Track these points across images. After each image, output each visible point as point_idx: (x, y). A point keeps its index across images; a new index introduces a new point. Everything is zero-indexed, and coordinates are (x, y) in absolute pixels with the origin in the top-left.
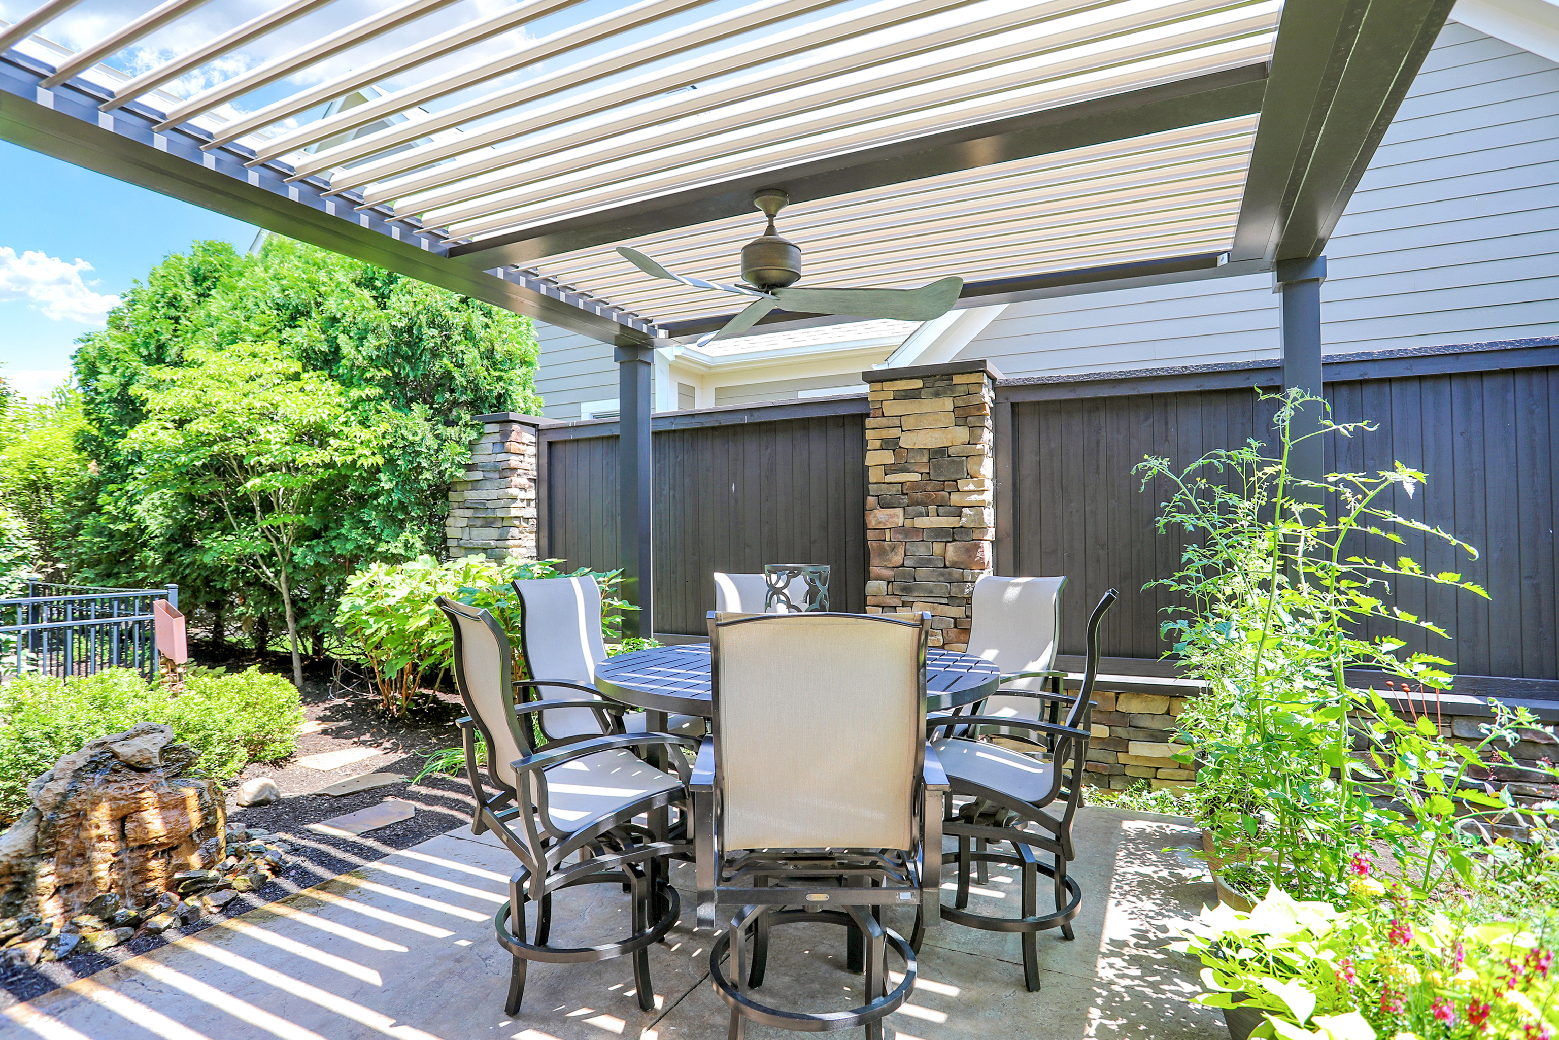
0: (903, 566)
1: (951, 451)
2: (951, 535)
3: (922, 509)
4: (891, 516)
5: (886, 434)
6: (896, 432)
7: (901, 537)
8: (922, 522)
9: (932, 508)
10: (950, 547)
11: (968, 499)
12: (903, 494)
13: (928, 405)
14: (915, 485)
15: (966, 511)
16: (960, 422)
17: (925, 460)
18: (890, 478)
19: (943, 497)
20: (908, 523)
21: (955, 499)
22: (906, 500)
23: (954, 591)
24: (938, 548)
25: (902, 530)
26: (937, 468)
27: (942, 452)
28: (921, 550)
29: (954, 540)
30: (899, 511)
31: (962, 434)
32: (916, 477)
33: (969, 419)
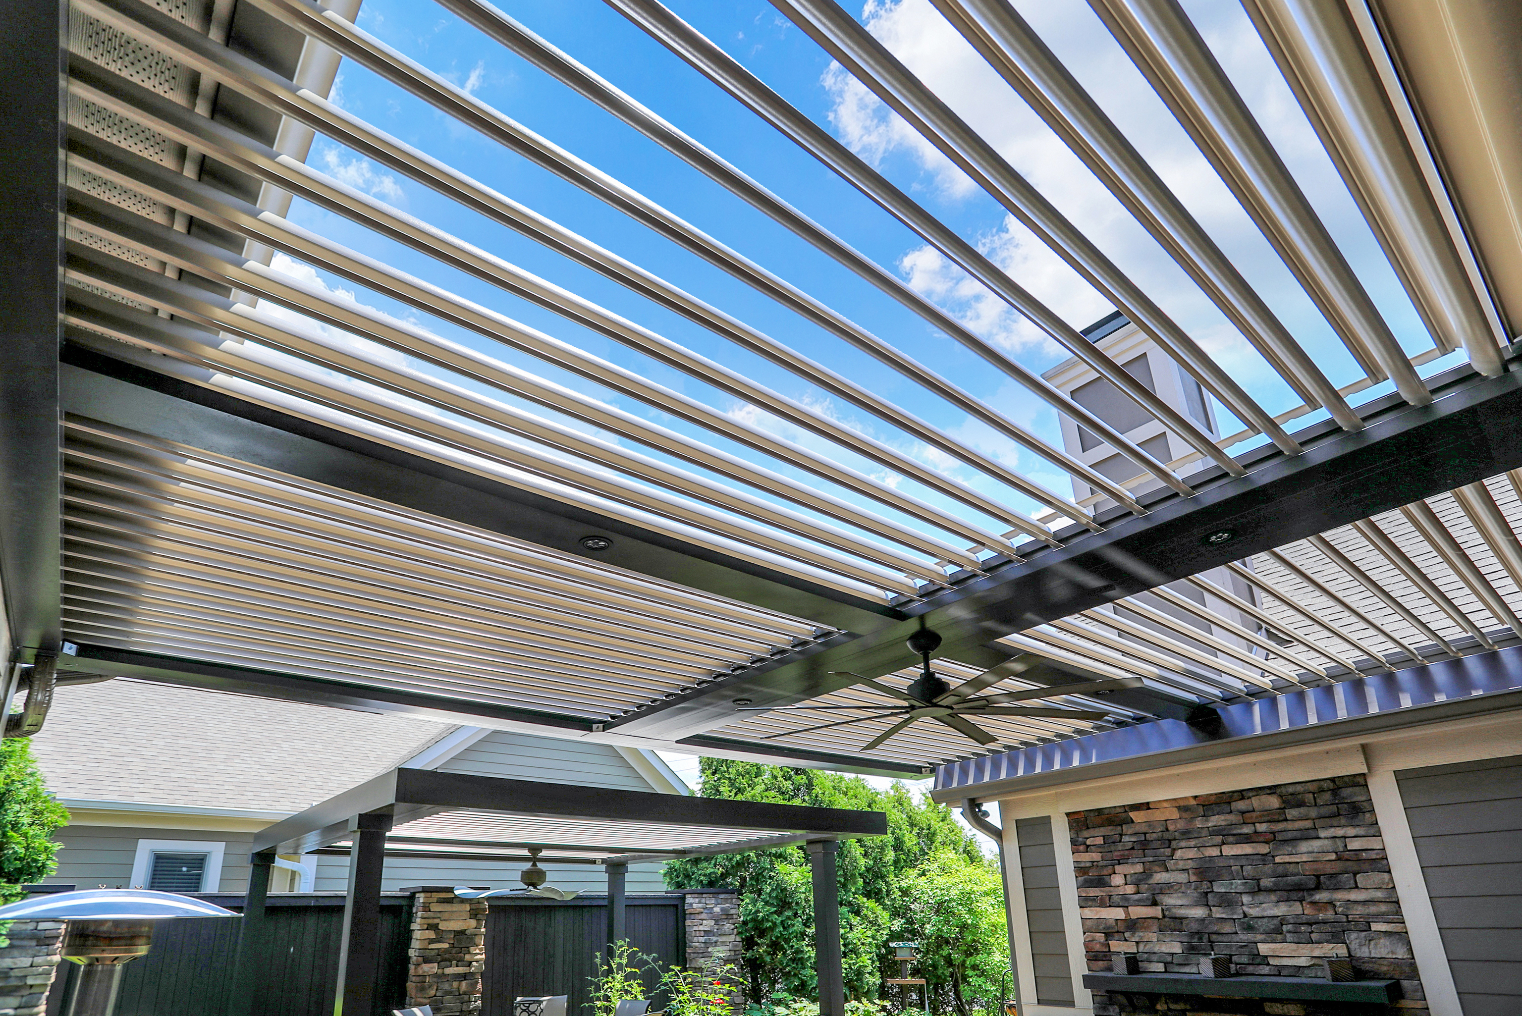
0: (435, 996)
1: (467, 932)
2: (465, 977)
3: (448, 963)
4: (432, 968)
5: (430, 921)
6: (436, 921)
7: (435, 980)
8: (449, 971)
9: (454, 962)
10: (464, 984)
11: (476, 957)
12: (438, 955)
13: (456, 907)
14: (446, 951)
15: (474, 963)
16: (472, 917)
17: (452, 936)
18: (431, 946)
19: (461, 957)
20: (440, 971)
21: (467, 957)
22: (439, 958)
23: (465, 1008)
24: (455, 984)
25: (436, 975)
26: (459, 941)
27: (462, 932)
28: (446, 986)
29: (465, 980)
30: (436, 965)
31: (473, 923)
32: (446, 946)
33: (478, 916)
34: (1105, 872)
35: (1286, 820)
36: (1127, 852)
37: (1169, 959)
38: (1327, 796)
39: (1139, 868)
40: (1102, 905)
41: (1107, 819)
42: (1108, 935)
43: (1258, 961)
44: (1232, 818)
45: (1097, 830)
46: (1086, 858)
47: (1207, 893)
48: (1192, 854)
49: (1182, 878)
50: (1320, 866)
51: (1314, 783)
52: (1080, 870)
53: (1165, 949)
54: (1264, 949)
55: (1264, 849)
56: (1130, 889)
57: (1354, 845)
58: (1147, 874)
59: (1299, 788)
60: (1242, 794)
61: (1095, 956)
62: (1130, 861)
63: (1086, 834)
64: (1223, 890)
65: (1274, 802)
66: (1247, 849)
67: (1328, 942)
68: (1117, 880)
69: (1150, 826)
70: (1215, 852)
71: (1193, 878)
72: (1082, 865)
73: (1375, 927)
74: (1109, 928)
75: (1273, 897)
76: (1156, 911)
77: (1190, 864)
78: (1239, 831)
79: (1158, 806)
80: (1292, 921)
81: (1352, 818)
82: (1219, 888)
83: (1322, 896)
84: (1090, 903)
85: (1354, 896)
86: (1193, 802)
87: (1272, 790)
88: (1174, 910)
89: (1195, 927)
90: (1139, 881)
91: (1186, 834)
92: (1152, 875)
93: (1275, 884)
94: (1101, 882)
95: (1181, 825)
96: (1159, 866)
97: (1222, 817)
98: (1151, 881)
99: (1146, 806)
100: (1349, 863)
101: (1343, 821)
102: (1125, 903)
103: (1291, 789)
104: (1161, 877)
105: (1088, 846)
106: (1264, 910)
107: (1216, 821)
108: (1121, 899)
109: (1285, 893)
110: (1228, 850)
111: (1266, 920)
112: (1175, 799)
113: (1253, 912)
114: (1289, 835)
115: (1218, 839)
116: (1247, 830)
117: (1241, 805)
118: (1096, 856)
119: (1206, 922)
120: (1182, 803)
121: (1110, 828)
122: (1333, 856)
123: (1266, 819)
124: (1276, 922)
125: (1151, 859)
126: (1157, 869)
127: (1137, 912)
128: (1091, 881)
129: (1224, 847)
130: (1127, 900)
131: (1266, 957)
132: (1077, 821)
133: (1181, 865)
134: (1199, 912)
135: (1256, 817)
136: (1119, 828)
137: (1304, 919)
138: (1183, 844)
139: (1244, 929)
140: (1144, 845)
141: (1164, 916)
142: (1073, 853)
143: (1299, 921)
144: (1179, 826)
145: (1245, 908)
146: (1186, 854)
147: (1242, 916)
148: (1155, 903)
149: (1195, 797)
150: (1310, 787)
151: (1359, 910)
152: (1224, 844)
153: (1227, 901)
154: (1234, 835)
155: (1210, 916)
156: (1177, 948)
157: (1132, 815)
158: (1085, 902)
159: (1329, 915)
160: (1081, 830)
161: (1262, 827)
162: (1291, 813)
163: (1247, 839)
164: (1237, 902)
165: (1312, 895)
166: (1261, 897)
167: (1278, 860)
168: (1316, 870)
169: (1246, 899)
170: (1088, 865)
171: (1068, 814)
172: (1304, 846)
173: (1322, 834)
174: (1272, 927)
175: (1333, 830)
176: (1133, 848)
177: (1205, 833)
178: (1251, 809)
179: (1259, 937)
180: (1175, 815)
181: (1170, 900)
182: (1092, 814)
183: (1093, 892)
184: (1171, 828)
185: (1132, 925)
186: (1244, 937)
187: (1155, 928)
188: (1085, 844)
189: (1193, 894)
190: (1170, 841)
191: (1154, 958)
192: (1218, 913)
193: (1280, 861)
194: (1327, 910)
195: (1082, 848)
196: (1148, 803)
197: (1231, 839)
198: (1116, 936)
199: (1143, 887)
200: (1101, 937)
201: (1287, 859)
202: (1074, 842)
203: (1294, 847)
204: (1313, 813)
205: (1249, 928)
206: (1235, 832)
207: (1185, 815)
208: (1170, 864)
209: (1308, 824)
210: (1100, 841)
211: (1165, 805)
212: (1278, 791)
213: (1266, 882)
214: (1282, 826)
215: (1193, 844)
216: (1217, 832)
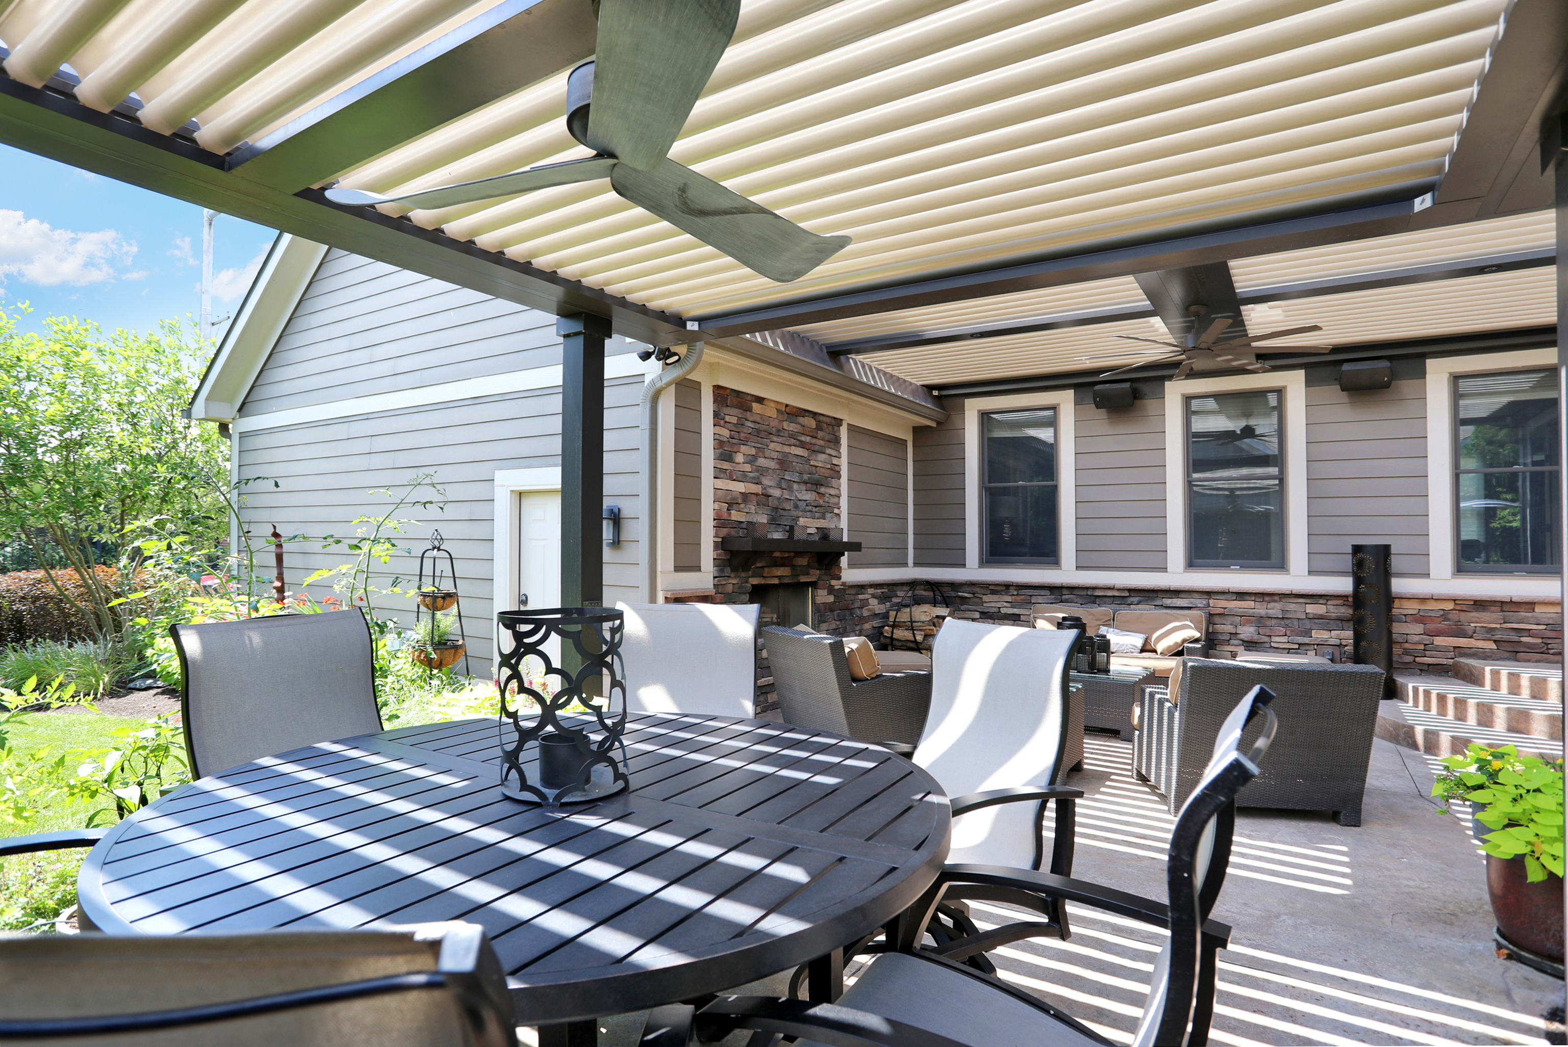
34: (734, 449)
35: (816, 438)
36: (748, 436)
37: (762, 527)
39: (753, 452)
40: (730, 477)
41: (739, 401)
42: (731, 505)
44: (800, 428)
45: (733, 410)
46: (720, 431)
47: (782, 479)
48: (779, 447)
49: (773, 465)
50: (824, 471)
52: (718, 443)
53: (760, 519)
55: (806, 453)
56: (747, 468)
57: (834, 461)
58: (756, 457)
59: (823, 419)
60: (805, 412)
61: (722, 523)
62: (749, 443)
63: (724, 410)
64: (789, 479)
65: (813, 424)
66: (801, 451)
67: (820, 518)
68: (739, 457)
69: (761, 418)
70: (789, 450)
71: (777, 467)
72: (720, 439)
73: (835, 511)
74: (732, 499)
75: (806, 487)
76: (757, 489)
77: (776, 456)
79: (769, 403)
82: (787, 476)
83: (822, 490)
84: (721, 475)
85: (831, 492)
86: (784, 409)
87: (815, 415)
88: (767, 489)
89: (775, 503)
90: (751, 460)
91: (779, 432)
92: (758, 459)
93: (809, 479)
94: (730, 457)
95: (776, 424)
96: (763, 453)
97: (795, 425)
98: (758, 464)
99: (760, 400)
100: (832, 471)
102: (743, 478)
103: (821, 418)
104: (762, 462)
105: (725, 422)
106: (803, 496)
107: (793, 426)
108: (742, 475)
109: (811, 486)
110: (794, 450)
112: (777, 402)
113: (799, 496)
114: (817, 448)
115: (792, 441)
116: (803, 438)
117: (803, 420)
118: (730, 434)
119: (781, 500)
120: (779, 406)
121: (740, 411)
122: (829, 466)
123: (811, 434)
125: (760, 446)
126: (761, 454)
127: (749, 488)
128: (724, 454)
129: (793, 448)
130: (746, 476)
131: (801, 526)
132: (720, 396)
133: (773, 455)
134: (778, 493)
135: (807, 431)
136: (746, 413)
138: (775, 439)
139: (794, 508)
140: (757, 433)
141: (762, 493)
142: (714, 425)
143: (814, 504)
145: (796, 493)
146: (775, 447)
147: (794, 498)
148: (758, 482)
149: (787, 406)
150: (827, 420)
151: (831, 500)
152: (793, 445)
153: (789, 486)
154: (799, 440)
155: (782, 496)
156: (766, 519)
157: (753, 404)
158: (718, 473)
159: (822, 502)
160: (721, 404)
161: (807, 439)
162: (820, 434)
163: (802, 445)
164: (793, 488)
165: (820, 488)
166: (803, 487)
167: (810, 462)
168: (823, 473)
169: (796, 487)
170: (725, 440)
171: (714, 386)
172: (821, 457)
173: (827, 451)
174: (804, 507)
176: (751, 433)
177: (786, 434)
178: (804, 424)
179: (799, 513)
180: (774, 414)
181: (764, 481)
182: (733, 394)
183: (726, 465)
184: (772, 424)
185: (745, 498)
186: (793, 513)
187: (757, 502)
188: (723, 419)
189: (776, 478)
190: (770, 434)
192: (785, 494)
193: (811, 464)
194: (822, 499)
195: (720, 422)
196: (762, 398)
197: (796, 443)
198: (735, 507)
199: (754, 467)
200: (725, 505)
201: (814, 463)
202: (715, 414)
203: (817, 456)
204: (826, 437)
205: (796, 507)
206: (799, 438)
207: (779, 417)
208: (767, 453)
209: (823, 443)
210: (734, 420)
211: (772, 405)
212: (816, 417)
213: (805, 477)
214: (814, 441)
215: (780, 440)
216: (792, 436)
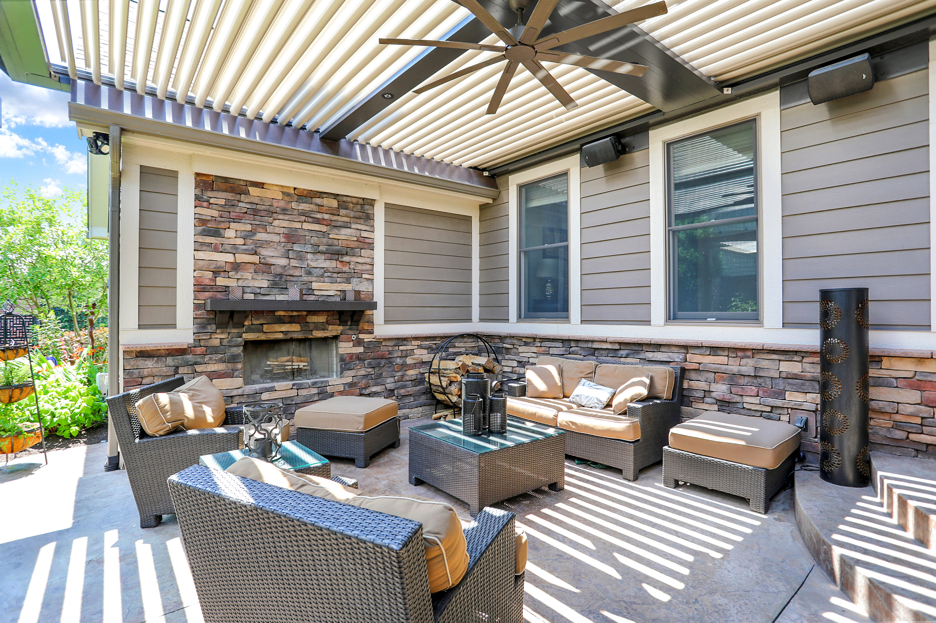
34: (222, 226)
35: (339, 215)
36: (241, 215)
37: (258, 291)
38: (359, 207)
39: (249, 228)
40: (216, 250)
41: (231, 187)
42: (216, 273)
43: (310, 292)
44: (313, 207)
45: (220, 193)
46: (207, 213)
47: (289, 250)
48: (286, 224)
49: (276, 238)
50: (348, 243)
51: (356, 199)
52: (201, 221)
53: (257, 284)
54: (315, 285)
55: (324, 228)
56: (240, 241)
57: (364, 234)
58: (253, 233)
59: (349, 199)
60: (320, 195)
61: (203, 288)
62: (244, 221)
63: (210, 194)
64: (299, 250)
65: (334, 203)
66: (316, 227)
67: (344, 283)
68: (230, 233)
69: (261, 200)
70: (298, 225)
71: (283, 240)
72: (204, 217)
73: (364, 276)
74: (218, 268)
75: (323, 257)
76: (255, 259)
77: (282, 231)
78: (315, 216)
79: (270, 187)
80: (331, 271)
81: (366, 221)
82: (296, 247)
83: (346, 259)
84: (204, 248)
85: (360, 260)
86: (292, 191)
87: (336, 196)
88: (268, 259)
89: (279, 270)
90: (247, 234)
91: (284, 211)
92: (255, 234)
93: (327, 249)
94: (216, 233)
95: (282, 204)
96: (263, 228)
97: (308, 205)
98: (255, 238)
99: (260, 185)
100: (360, 243)
101: (362, 222)
102: (234, 250)
103: (345, 199)
104: (261, 236)
105: (210, 204)
106: (318, 264)
107: (304, 207)
108: (232, 248)
109: (330, 255)
110: (306, 226)
111: (318, 269)
112: (282, 186)
113: (313, 264)
114: (339, 224)
115: (303, 218)
116: (319, 216)
117: (318, 201)
118: (216, 214)
119: (287, 268)
120: (286, 190)
121: (231, 194)
122: (356, 239)
123: (330, 212)
124: (322, 270)
125: (258, 223)
126: (260, 230)
127: (242, 258)
128: (209, 231)
129: (304, 224)
130: (236, 249)
131: (314, 290)
132: (205, 182)
133: (277, 230)
134: (283, 262)
135: (326, 210)
136: (238, 196)
137: (336, 270)
138: (280, 217)
139: (306, 274)
140: (255, 212)
141: (260, 263)
142: (196, 206)
143: (335, 271)
144: (280, 205)
145: (309, 262)
146: (280, 223)
147: (306, 266)
148: (256, 253)
149: (295, 189)
150: (354, 200)
151: (360, 267)
152: (305, 221)
153: (300, 256)
155: (289, 264)
156: (265, 284)
157: (251, 189)
158: (199, 246)
159: (346, 269)
160: (206, 190)
161: (326, 216)
162: (343, 212)
163: (318, 221)
164: (304, 258)
165: (342, 258)
166: (318, 256)
167: (331, 236)
168: (347, 245)
169: (309, 256)
170: (209, 218)
171: (197, 174)
172: (344, 231)
173: (353, 226)
174: (321, 273)
175: (357, 225)
176: (246, 213)
177: (296, 212)
178: (322, 204)
179: (314, 279)
180: (280, 196)
181: (264, 252)
182: (220, 180)
183: (208, 240)
184: (275, 204)
185: (236, 267)
186: (306, 279)
187: (252, 270)
188: (208, 201)
189: (281, 250)
190: (273, 213)
191: (248, 290)
192: (294, 263)
193: (332, 237)
194: (346, 266)
195: (205, 204)
196: (263, 184)
197: (310, 220)
198: (222, 274)
199: (249, 241)
200: (210, 275)
201: (336, 237)
202: (197, 198)
203: (339, 231)
204: (352, 214)
205: (309, 273)
206: (312, 216)
207: (287, 199)
208: (269, 229)
209: (347, 219)
210: (222, 202)
211: (275, 188)
212: (338, 198)
213: (322, 248)
214: (336, 218)
215: (287, 217)
216: (303, 213)
